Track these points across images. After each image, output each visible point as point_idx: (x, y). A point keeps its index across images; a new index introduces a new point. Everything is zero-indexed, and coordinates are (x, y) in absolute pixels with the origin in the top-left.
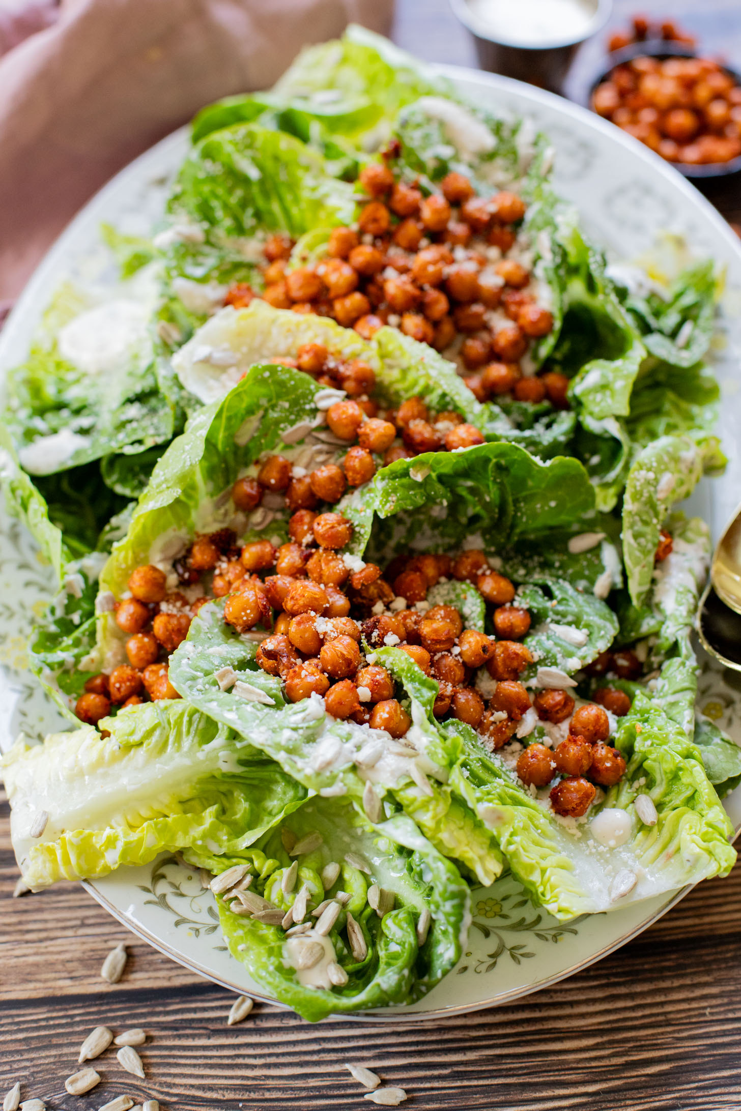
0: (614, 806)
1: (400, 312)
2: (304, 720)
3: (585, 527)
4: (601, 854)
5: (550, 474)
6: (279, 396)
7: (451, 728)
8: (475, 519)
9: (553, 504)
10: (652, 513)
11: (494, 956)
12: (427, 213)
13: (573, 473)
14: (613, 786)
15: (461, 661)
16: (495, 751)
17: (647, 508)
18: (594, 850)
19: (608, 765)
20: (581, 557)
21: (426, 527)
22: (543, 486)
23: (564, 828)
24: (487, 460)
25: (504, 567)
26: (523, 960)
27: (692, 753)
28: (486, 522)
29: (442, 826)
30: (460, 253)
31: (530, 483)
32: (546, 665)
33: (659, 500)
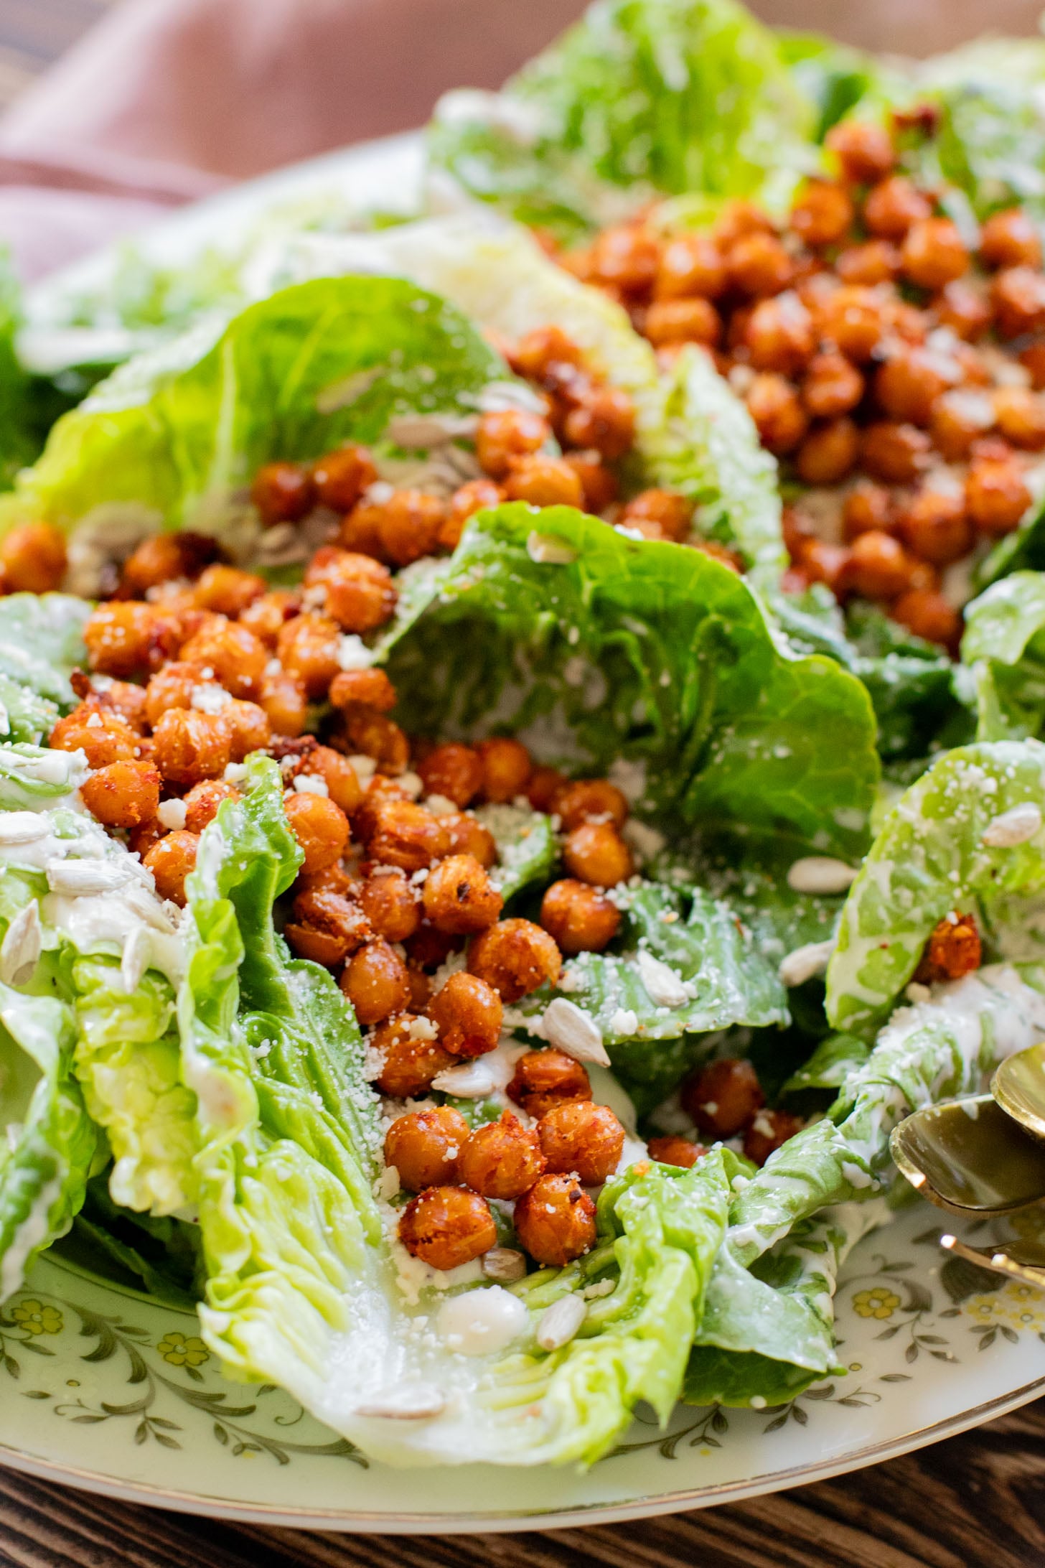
0: (520, 1296)
1: (761, 366)
2: (19, 766)
3: (839, 847)
4: (423, 1349)
5: (804, 694)
6: (427, 355)
7: (303, 975)
8: (641, 730)
9: (782, 752)
10: (957, 858)
11: (110, 1410)
12: (918, 246)
13: (849, 713)
14: (547, 1267)
15: (417, 898)
16: (376, 1086)
17: (952, 844)
18: (415, 1336)
19: (551, 1209)
20: (803, 900)
21: (559, 714)
22: (783, 712)
23: (396, 1273)
24: (702, 613)
25: (658, 855)
26: (151, 1441)
27: (695, 1246)
28: (656, 743)
29: (115, 1057)
30: (944, 340)
31: (764, 699)
32: (579, 1005)
33: (982, 840)
